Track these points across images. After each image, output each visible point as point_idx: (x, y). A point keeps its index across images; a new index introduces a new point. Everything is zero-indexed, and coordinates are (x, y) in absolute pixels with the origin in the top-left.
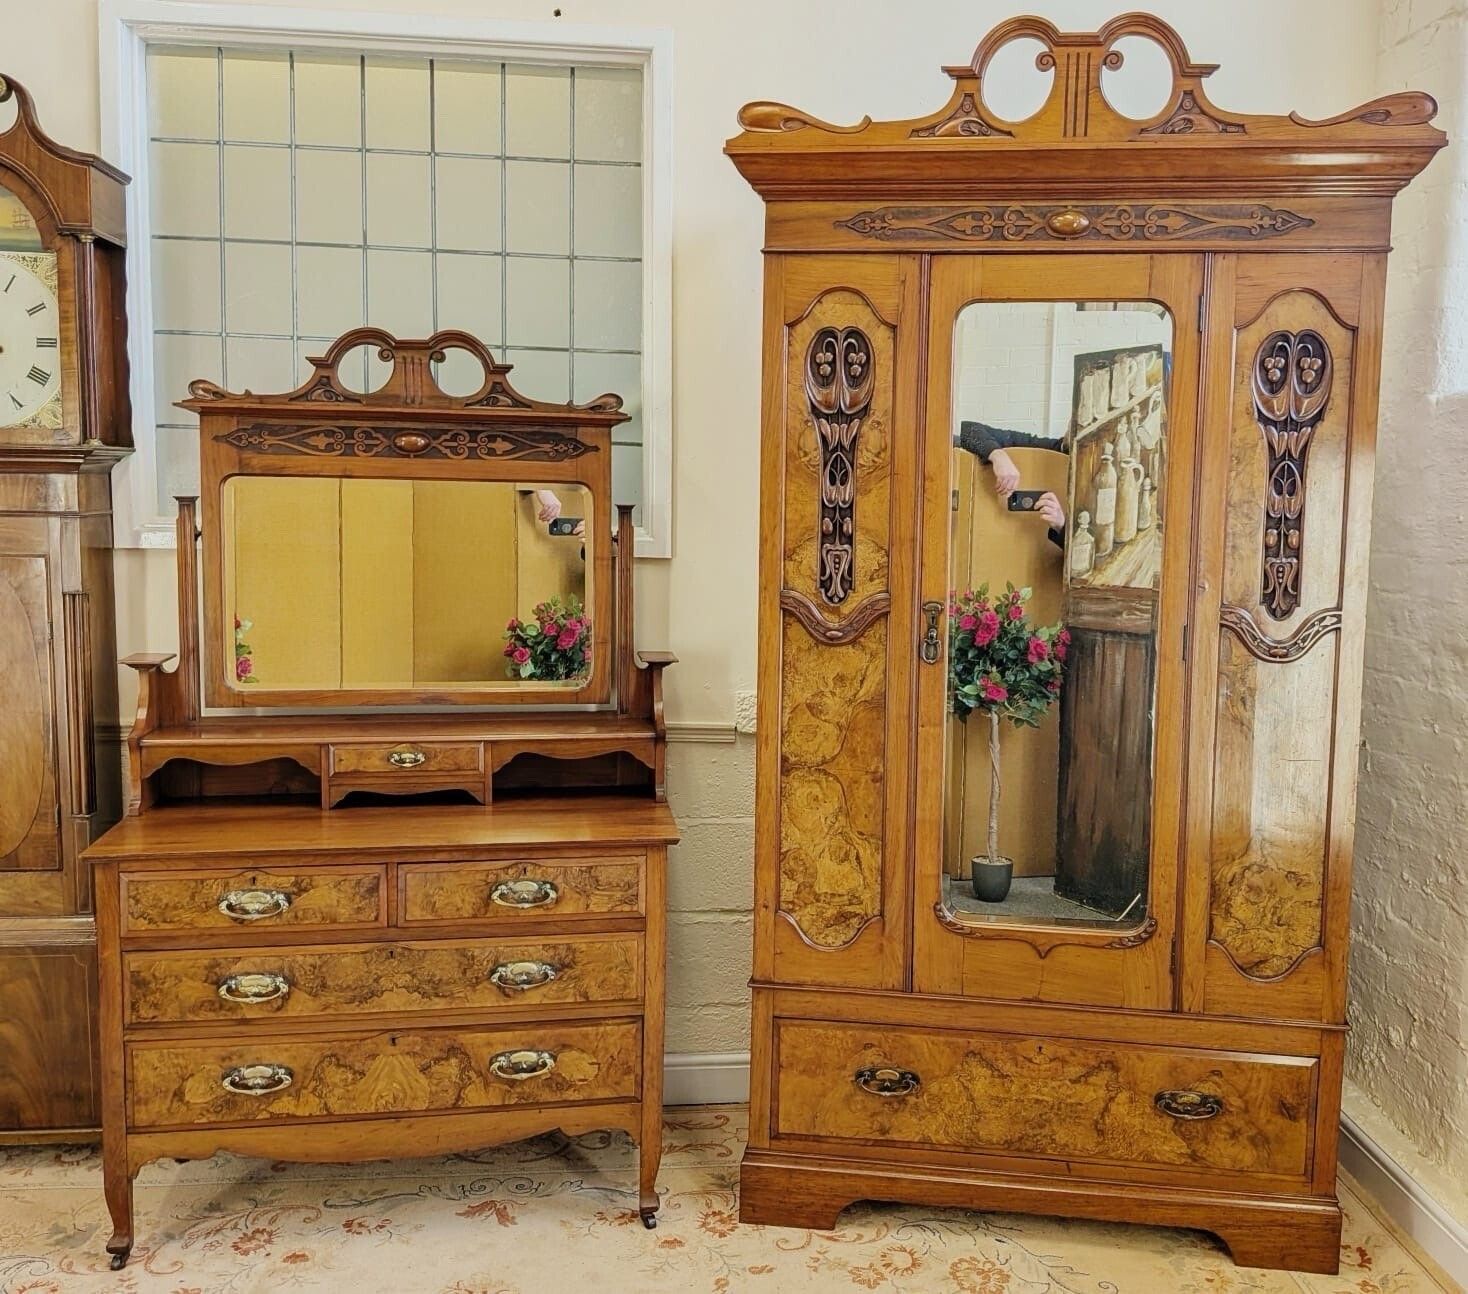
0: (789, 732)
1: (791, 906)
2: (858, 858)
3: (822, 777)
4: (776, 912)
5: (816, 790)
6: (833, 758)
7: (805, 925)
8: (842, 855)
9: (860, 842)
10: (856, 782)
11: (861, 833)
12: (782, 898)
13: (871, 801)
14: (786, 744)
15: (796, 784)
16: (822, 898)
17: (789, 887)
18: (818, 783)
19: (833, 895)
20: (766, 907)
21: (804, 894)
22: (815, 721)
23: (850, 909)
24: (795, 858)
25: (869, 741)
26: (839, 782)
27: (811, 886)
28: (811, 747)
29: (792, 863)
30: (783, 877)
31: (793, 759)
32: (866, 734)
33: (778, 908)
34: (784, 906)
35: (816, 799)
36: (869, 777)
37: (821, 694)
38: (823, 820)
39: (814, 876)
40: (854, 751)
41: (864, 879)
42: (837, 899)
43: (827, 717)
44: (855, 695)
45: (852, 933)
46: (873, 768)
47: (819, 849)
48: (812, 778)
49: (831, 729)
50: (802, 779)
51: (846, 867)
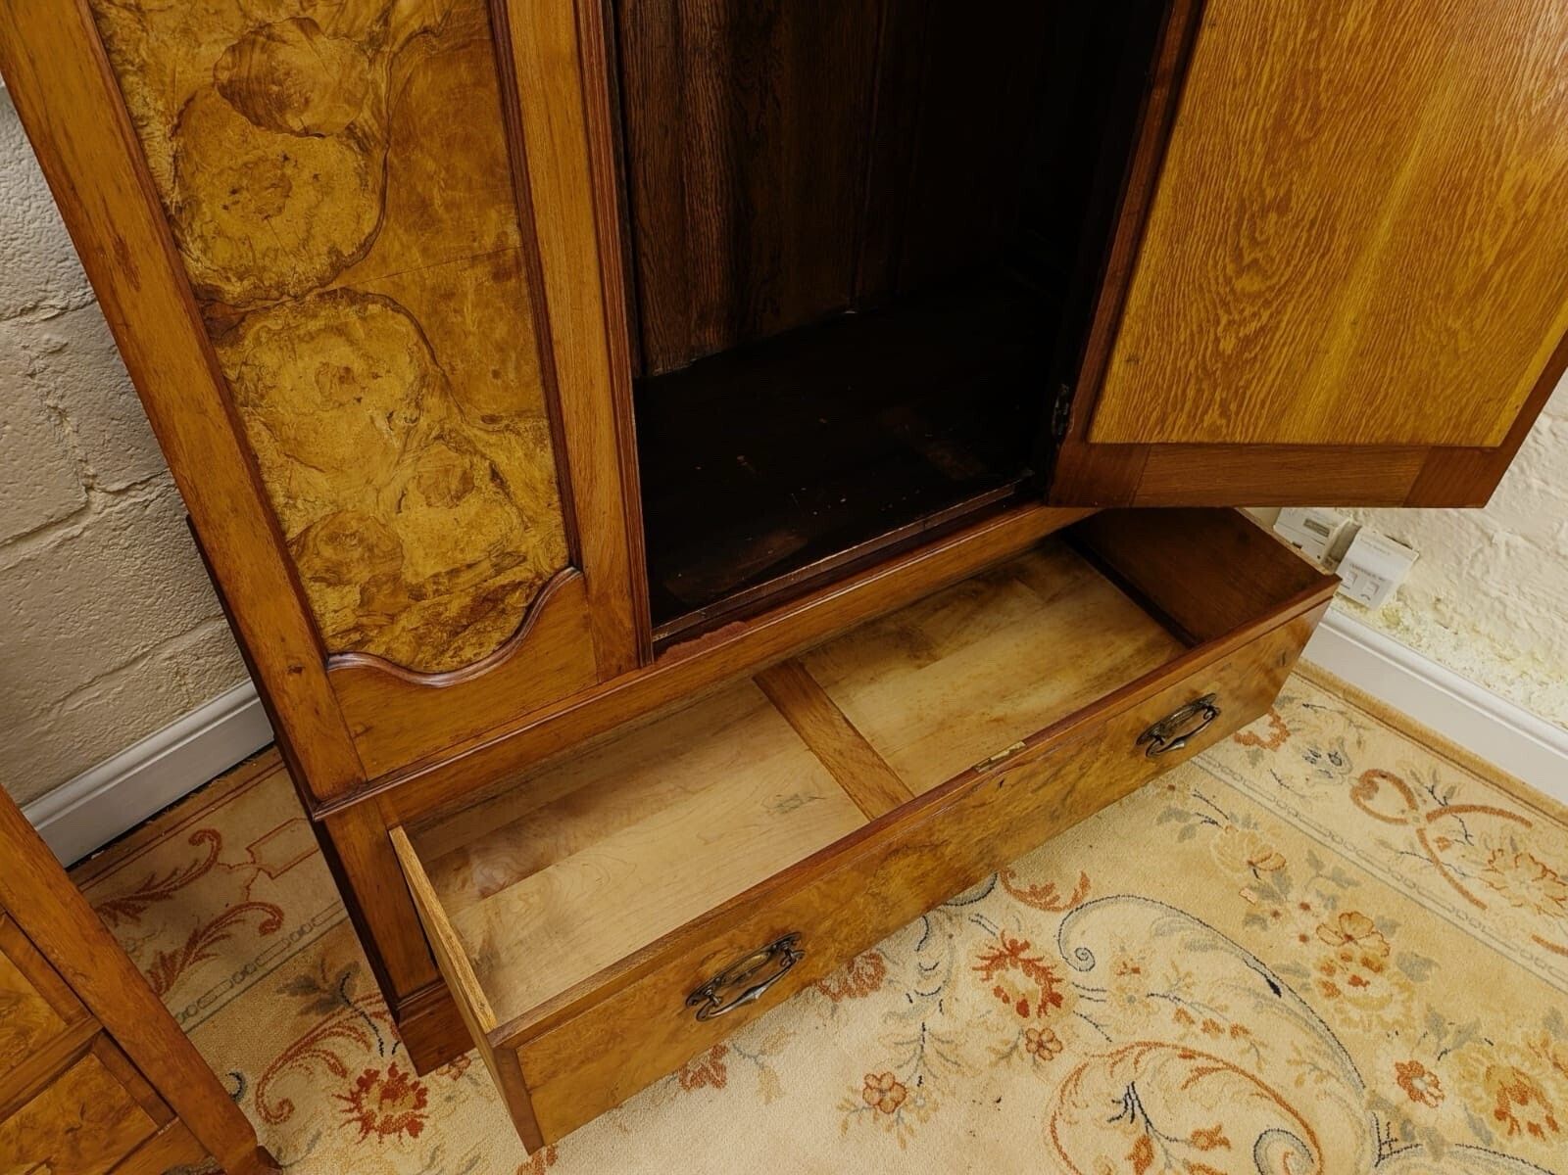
0: (191, 204)
1: (355, 637)
2: (495, 475)
3: (349, 314)
4: (325, 663)
5: (340, 354)
6: (366, 247)
7: (403, 654)
8: (455, 484)
9: (493, 439)
10: (449, 296)
11: (492, 419)
12: (328, 631)
13: (501, 331)
14: (195, 248)
15: (269, 359)
16: (430, 588)
17: (335, 606)
18: (341, 331)
19: (454, 573)
20: (299, 670)
21: (382, 598)
22: (273, 144)
23: (503, 580)
24: (333, 539)
25: (463, 164)
26: (397, 308)
27: (395, 578)
28: (284, 230)
29: (327, 552)
30: (314, 590)
31: (234, 289)
32: (448, 144)
33: (325, 653)
34: (337, 643)
35: (346, 376)
36: (482, 271)
37: (261, 36)
38: (381, 423)
39: (397, 552)
40: (424, 205)
41: (521, 510)
42: (465, 577)
43: (308, 119)
44: (385, 17)
45: (515, 621)
46: (489, 241)
47: (389, 495)
48: (314, 325)
49: (333, 156)
50: (289, 341)
51: (472, 505)
